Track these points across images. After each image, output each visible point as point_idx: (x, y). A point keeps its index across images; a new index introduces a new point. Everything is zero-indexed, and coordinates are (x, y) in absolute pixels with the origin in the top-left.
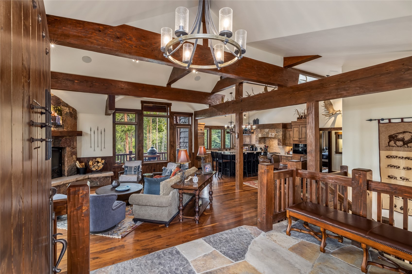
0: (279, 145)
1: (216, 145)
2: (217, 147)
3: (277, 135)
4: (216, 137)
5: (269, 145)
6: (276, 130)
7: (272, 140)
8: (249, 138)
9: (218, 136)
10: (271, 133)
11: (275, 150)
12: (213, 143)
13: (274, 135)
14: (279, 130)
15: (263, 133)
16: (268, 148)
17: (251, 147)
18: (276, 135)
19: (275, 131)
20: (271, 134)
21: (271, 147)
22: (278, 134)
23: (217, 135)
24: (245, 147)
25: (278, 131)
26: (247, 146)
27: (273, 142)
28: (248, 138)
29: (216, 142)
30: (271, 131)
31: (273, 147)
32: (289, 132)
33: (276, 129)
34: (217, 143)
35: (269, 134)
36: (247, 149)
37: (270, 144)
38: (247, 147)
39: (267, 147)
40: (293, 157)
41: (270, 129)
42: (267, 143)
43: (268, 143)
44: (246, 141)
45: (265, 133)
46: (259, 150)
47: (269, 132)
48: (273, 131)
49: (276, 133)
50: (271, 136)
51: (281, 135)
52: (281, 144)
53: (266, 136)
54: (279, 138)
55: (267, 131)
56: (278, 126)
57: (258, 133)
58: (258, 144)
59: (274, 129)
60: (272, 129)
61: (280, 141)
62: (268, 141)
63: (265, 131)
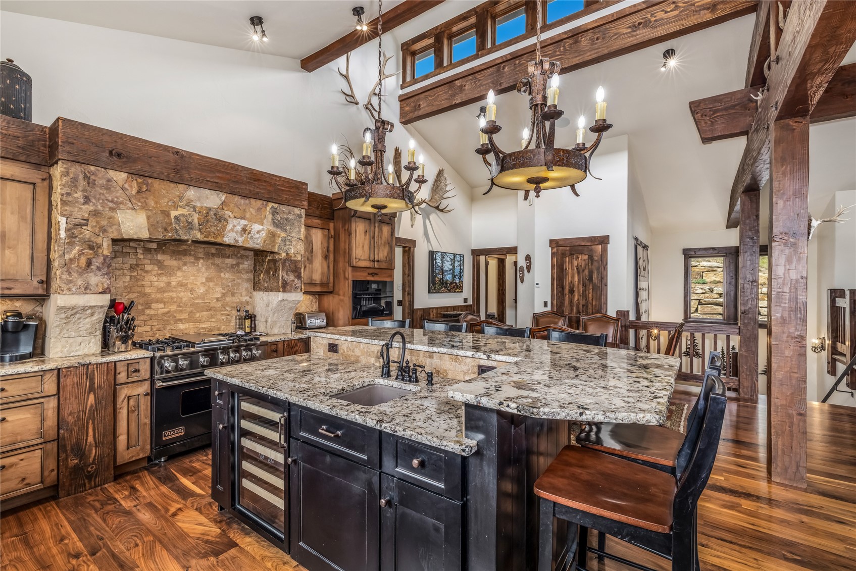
0: (288, 287)
3: (279, 240)
6: (274, 212)
7: (160, 264)
10: (243, 222)
11: (191, 325)
13: (264, 234)
14: (291, 217)
15: (173, 214)
18: (273, 235)
19: (269, 217)
20: (244, 229)
21: (154, 306)
22: (284, 235)
25: (287, 219)
27: (170, 274)
30: (244, 211)
31: (173, 307)
33: (276, 206)
35: (230, 227)
37: (148, 290)
41: (236, 199)
45: (189, 214)
46: (80, 339)
47: (226, 216)
48: (251, 209)
49: (272, 228)
50: (237, 241)
51: (298, 241)
52: (300, 285)
53: (201, 232)
54: (287, 254)
55: (208, 206)
56: (287, 195)
57: (112, 201)
58: (101, 290)
59: (265, 203)
60: (247, 201)
61: (292, 271)
62: (119, 270)
63: (193, 204)
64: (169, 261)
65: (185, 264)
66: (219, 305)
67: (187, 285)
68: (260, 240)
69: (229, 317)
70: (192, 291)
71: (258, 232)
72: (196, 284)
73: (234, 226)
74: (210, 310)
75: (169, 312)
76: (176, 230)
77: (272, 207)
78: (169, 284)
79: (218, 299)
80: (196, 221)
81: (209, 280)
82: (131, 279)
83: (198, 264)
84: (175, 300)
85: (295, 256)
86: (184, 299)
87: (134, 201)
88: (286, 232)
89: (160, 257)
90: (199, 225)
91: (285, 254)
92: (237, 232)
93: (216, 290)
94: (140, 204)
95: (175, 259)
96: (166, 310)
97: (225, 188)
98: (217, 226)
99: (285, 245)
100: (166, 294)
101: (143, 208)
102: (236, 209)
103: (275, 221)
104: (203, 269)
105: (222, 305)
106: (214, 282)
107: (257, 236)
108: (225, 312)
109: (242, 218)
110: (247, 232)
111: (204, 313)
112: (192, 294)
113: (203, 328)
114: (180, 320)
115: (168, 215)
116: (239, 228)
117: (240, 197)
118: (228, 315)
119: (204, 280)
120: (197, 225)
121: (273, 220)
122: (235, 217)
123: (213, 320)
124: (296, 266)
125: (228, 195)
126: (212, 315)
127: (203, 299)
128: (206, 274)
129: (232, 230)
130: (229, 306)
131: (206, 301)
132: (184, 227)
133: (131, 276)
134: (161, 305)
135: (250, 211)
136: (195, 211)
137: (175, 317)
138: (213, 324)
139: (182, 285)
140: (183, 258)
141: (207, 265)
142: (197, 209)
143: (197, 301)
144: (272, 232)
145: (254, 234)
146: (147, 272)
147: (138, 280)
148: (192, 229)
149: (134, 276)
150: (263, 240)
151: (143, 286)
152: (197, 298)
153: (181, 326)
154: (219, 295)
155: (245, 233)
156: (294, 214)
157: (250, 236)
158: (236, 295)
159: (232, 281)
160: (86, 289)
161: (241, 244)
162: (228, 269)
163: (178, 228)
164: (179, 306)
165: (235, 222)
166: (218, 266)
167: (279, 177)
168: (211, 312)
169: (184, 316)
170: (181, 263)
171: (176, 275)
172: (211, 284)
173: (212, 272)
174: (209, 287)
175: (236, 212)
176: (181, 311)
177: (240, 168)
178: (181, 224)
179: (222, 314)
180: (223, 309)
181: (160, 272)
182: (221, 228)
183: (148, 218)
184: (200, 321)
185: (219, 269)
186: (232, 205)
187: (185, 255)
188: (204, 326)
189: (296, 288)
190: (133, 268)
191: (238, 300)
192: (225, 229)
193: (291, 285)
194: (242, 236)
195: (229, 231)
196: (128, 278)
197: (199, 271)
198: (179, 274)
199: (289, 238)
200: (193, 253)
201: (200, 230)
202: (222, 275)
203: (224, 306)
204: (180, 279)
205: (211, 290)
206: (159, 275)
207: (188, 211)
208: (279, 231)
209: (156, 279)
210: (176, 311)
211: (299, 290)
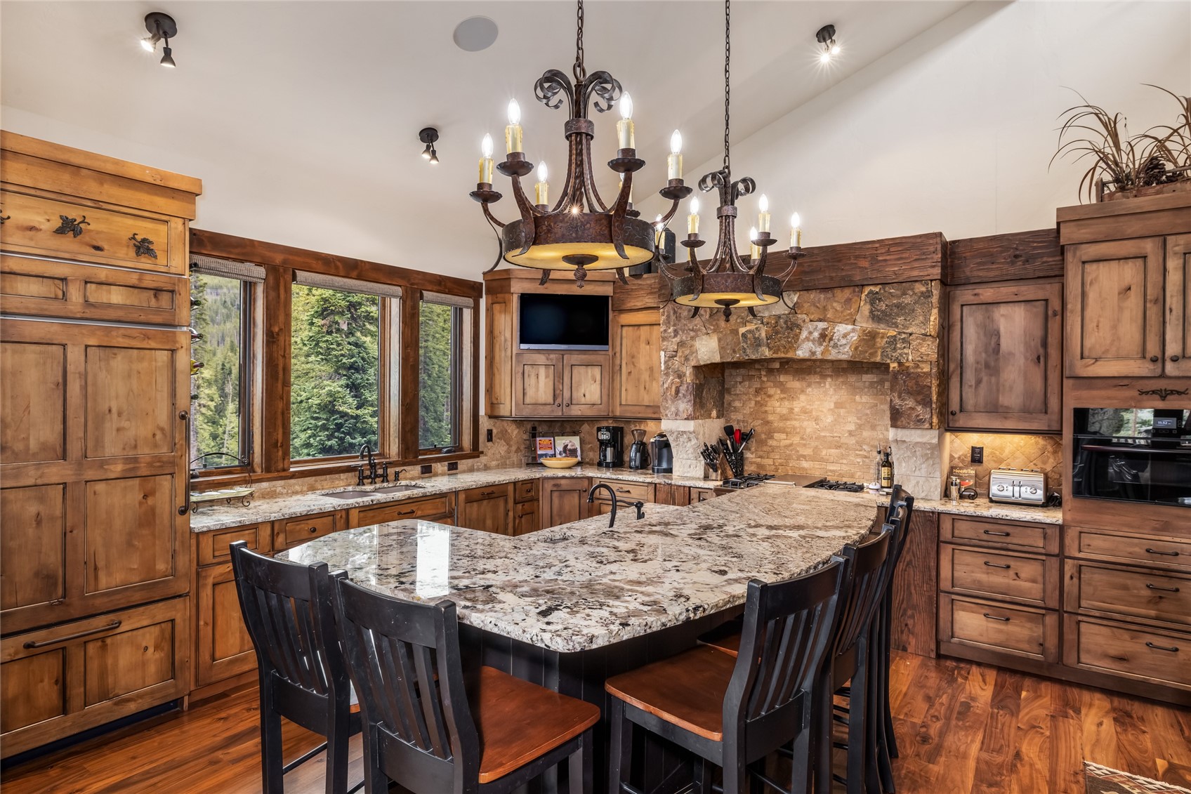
0: (903, 420)
1: (339, 426)
2: (343, 432)
3: (881, 342)
4: (340, 389)
5: (756, 424)
6: (874, 298)
7: (781, 386)
8: (597, 371)
9: (347, 386)
10: (822, 325)
11: (817, 465)
12: (325, 417)
13: (854, 337)
14: (907, 300)
15: (742, 330)
16: (753, 443)
17: (602, 442)
18: (870, 337)
19: (866, 309)
20: (823, 336)
21: (776, 436)
22: (892, 332)
23: (343, 381)
24: (561, 442)
25: (898, 306)
26: (574, 433)
27: (792, 398)
28: (590, 369)
29: (339, 412)
30: (825, 309)
31: (796, 440)
32: (990, 318)
34: (342, 417)
36: (573, 453)
37: (770, 418)
38: (574, 442)
39: (746, 437)
40: (1071, 534)
41: (813, 295)
42: (736, 410)
43: (747, 411)
44: (578, 395)
45: (757, 328)
46: (689, 462)
47: (800, 322)
48: (835, 304)
49: (869, 326)
50: (813, 353)
51: (922, 339)
52: (928, 416)
53: (769, 348)
54: (900, 364)
55: (778, 313)
56: (895, 265)
57: (692, 330)
58: (686, 417)
59: (857, 289)
60: (829, 295)
61: (910, 393)
62: (746, 394)
63: (761, 315)
64: (794, 384)
65: (809, 385)
66: (852, 441)
67: (811, 412)
68: (848, 348)
69: (867, 460)
70: (817, 420)
71: (845, 336)
72: (822, 411)
73: (811, 333)
74: (840, 447)
75: (791, 445)
76: (745, 349)
77: (869, 293)
78: (791, 410)
79: (851, 433)
80: (763, 335)
81: (838, 405)
82: (756, 404)
83: (825, 383)
84: (798, 430)
85: (917, 366)
86: (808, 430)
87: (708, 325)
88: (897, 327)
89: (782, 378)
90: (768, 339)
91: (896, 365)
92: (813, 341)
93: (849, 420)
94: (712, 328)
95: (798, 380)
96: (788, 442)
97: (796, 285)
98: (788, 337)
99: (895, 349)
100: (788, 423)
101: (715, 331)
102: (813, 309)
103: (876, 313)
104: (831, 391)
105: (857, 442)
106: (845, 408)
107: (843, 341)
108: (861, 453)
109: (820, 320)
110: (827, 339)
111: (833, 450)
112: (817, 424)
113: (831, 471)
114: (804, 457)
115: (737, 331)
116: (816, 334)
117: (818, 291)
118: (866, 457)
119: (832, 406)
120: (765, 340)
121: (871, 312)
122: (811, 321)
123: (845, 461)
124: (917, 384)
125: (801, 293)
126: (843, 455)
127: (832, 431)
128: (835, 398)
129: (807, 339)
130: (868, 444)
131: (835, 435)
132: (752, 345)
133: (756, 401)
134: (783, 436)
135: (833, 308)
136: (762, 323)
137: (798, 451)
138: (845, 468)
139: (805, 413)
140: (807, 378)
141: (835, 385)
142: (765, 320)
143: (823, 434)
144: (869, 332)
145: (839, 340)
146: (770, 396)
147: (761, 405)
148: (759, 345)
149: (759, 402)
150: (853, 346)
151: (766, 412)
152: (823, 430)
153: (805, 464)
154: (852, 427)
155: (824, 341)
156: (915, 294)
157: (832, 343)
158: (879, 428)
159: (872, 407)
160: (676, 415)
161: (819, 356)
162: (866, 390)
163: (745, 346)
164: (802, 439)
165: (811, 326)
166: (851, 385)
167: (879, 241)
168: (842, 451)
169: (808, 452)
170: (804, 384)
171: (799, 399)
172: (842, 411)
173: (843, 394)
174: (839, 415)
175: (813, 314)
176: (805, 445)
177: (815, 252)
178: (749, 342)
179: (857, 455)
180: (858, 448)
181: (782, 396)
182: (793, 338)
183: (720, 340)
184: (827, 461)
185: (854, 390)
186: (806, 305)
187: (809, 373)
188: (832, 468)
189: (919, 421)
190: (758, 391)
191: (881, 436)
192: (798, 339)
193: (909, 415)
194: (821, 344)
195: (803, 341)
196: (753, 403)
197: (825, 393)
198: (803, 397)
199: (903, 336)
200: (818, 370)
201: (768, 345)
202: (857, 398)
203: (860, 443)
204: (804, 404)
205: (841, 420)
206: (782, 399)
207: (756, 324)
208: (881, 328)
209: (778, 404)
210: (799, 445)
211: (927, 425)
